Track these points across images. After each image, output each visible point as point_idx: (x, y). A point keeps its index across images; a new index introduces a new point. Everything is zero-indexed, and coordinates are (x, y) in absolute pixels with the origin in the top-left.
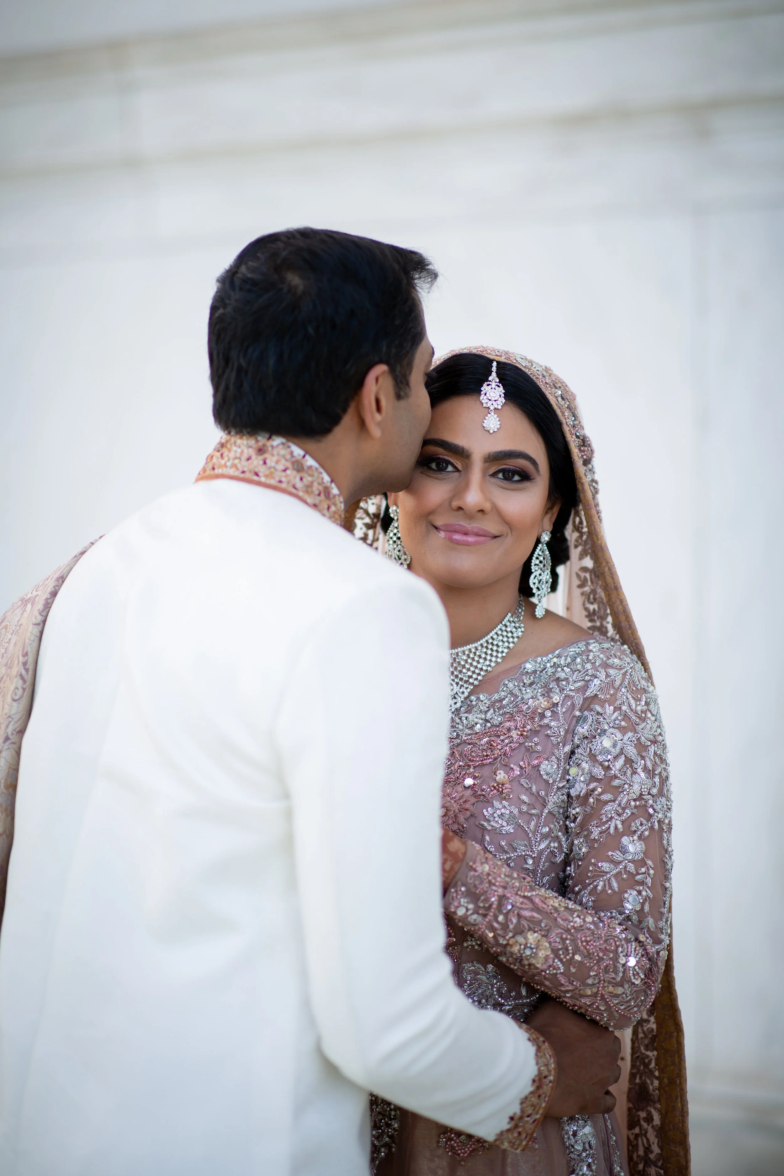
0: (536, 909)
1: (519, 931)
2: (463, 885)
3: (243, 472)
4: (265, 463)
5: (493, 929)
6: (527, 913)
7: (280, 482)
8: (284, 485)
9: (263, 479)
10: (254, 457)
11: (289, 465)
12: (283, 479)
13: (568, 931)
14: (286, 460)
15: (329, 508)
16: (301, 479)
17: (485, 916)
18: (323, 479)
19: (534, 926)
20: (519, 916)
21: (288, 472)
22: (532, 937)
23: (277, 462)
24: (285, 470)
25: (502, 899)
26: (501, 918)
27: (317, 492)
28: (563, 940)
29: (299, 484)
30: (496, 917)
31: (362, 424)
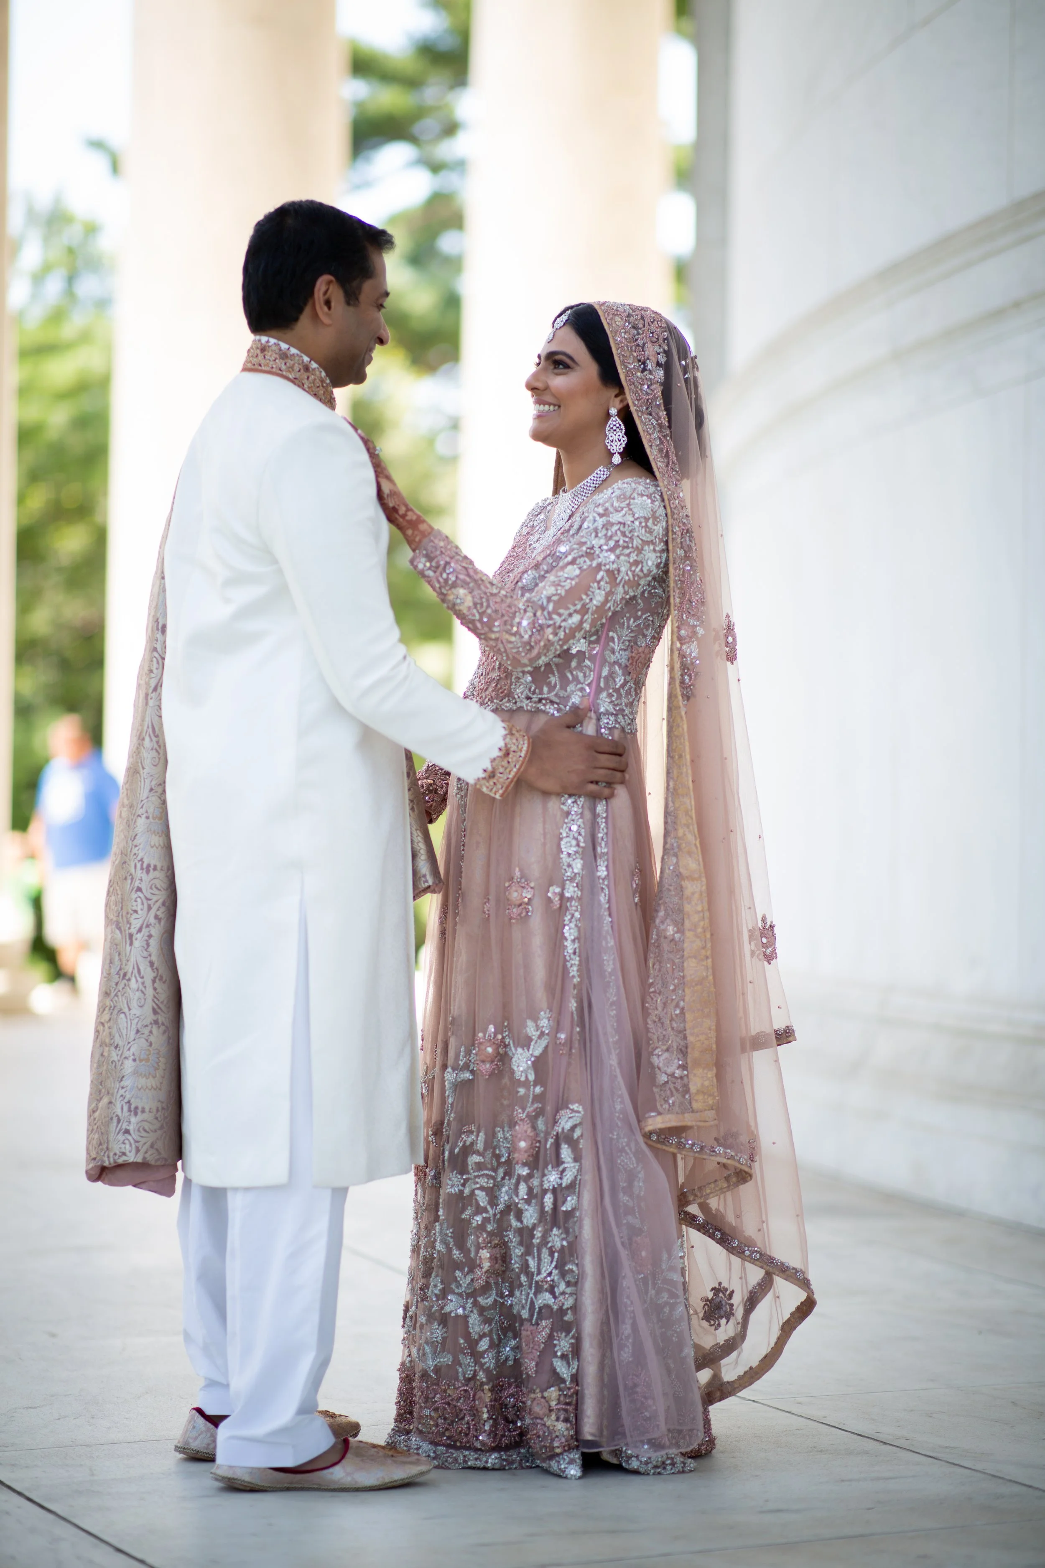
0: (468, 575)
1: (454, 585)
2: (425, 549)
3: (254, 365)
4: (265, 357)
5: (439, 582)
6: (462, 577)
7: (272, 368)
8: (274, 370)
9: (263, 368)
10: (259, 354)
11: (277, 356)
12: (274, 366)
13: (485, 593)
14: (276, 353)
15: (308, 378)
16: (285, 364)
17: (435, 572)
18: (303, 360)
19: (465, 584)
20: (457, 577)
21: (277, 361)
22: (462, 592)
23: (271, 356)
24: (275, 360)
25: (447, 563)
26: (445, 576)
27: (298, 369)
28: (481, 598)
29: (283, 367)
30: (441, 575)
31: (315, 316)
